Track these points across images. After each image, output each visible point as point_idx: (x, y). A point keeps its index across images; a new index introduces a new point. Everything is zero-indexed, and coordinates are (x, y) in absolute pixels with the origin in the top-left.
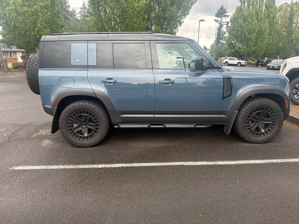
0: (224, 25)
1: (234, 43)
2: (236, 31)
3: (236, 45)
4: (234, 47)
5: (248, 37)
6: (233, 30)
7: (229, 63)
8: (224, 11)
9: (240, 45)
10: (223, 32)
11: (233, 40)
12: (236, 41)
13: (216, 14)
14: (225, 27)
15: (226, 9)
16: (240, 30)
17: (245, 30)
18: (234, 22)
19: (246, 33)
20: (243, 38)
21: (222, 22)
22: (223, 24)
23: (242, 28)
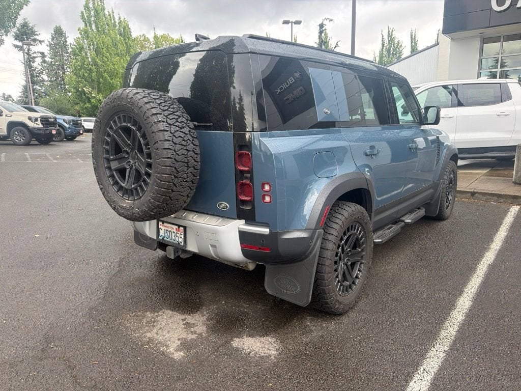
0: (36, 57)
1: (87, 92)
2: (88, 72)
3: (93, 95)
4: (88, 98)
5: (110, 83)
6: (81, 69)
7: (86, 128)
8: (32, 32)
9: (100, 96)
10: (37, 70)
11: (85, 87)
12: (90, 89)
13: (14, 34)
14: (38, 60)
15: (35, 29)
16: (95, 70)
17: (102, 70)
18: (80, 54)
19: (106, 75)
20: (102, 85)
21: (31, 52)
22: (35, 55)
23: (98, 66)
